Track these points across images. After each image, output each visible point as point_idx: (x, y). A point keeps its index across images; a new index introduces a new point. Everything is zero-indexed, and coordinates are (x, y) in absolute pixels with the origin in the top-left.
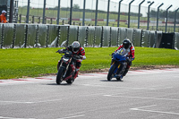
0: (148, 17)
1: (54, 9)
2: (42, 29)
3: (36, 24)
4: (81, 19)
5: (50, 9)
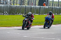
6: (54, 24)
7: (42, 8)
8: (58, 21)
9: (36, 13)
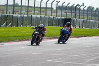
0: (57, 10)
4: (20, 11)
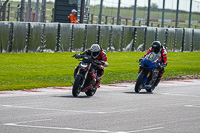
1: (130, 8)
2: (116, 31)
3: (109, 25)
4: (160, 20)
5: (125, 8)
6: (105, 83)
7: (66, 28)
8: (120, 73)
9: (46, 48)
